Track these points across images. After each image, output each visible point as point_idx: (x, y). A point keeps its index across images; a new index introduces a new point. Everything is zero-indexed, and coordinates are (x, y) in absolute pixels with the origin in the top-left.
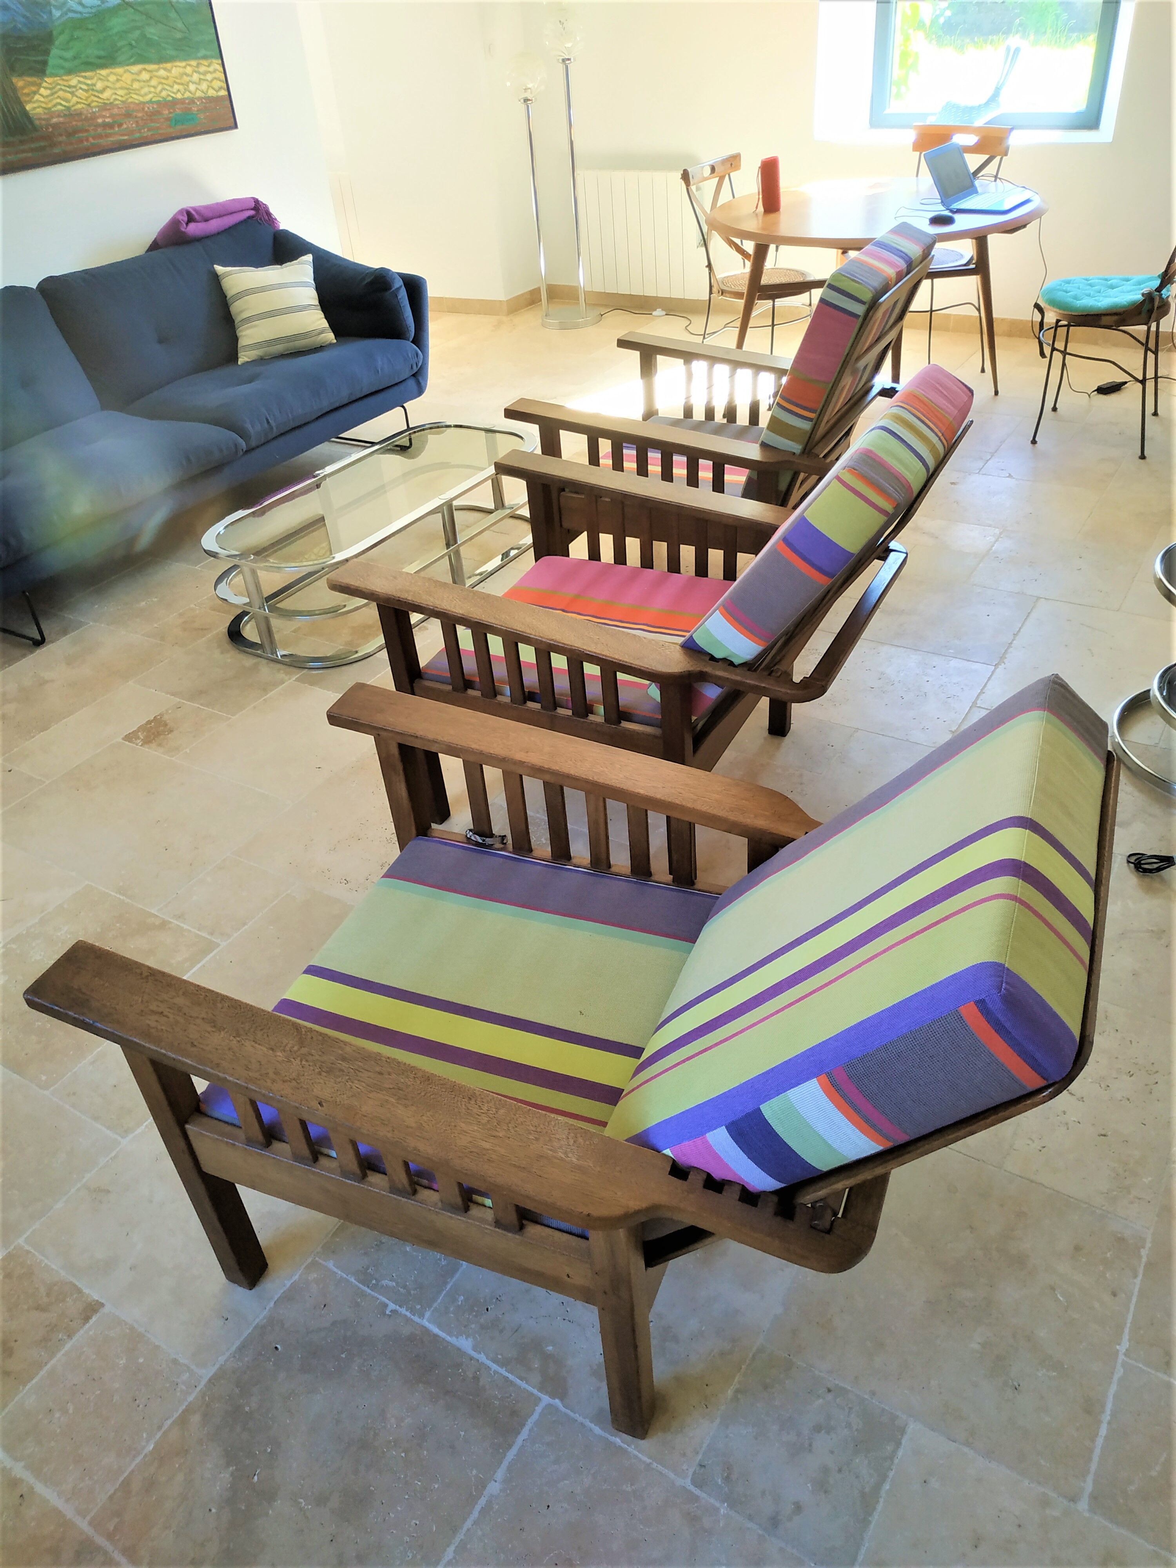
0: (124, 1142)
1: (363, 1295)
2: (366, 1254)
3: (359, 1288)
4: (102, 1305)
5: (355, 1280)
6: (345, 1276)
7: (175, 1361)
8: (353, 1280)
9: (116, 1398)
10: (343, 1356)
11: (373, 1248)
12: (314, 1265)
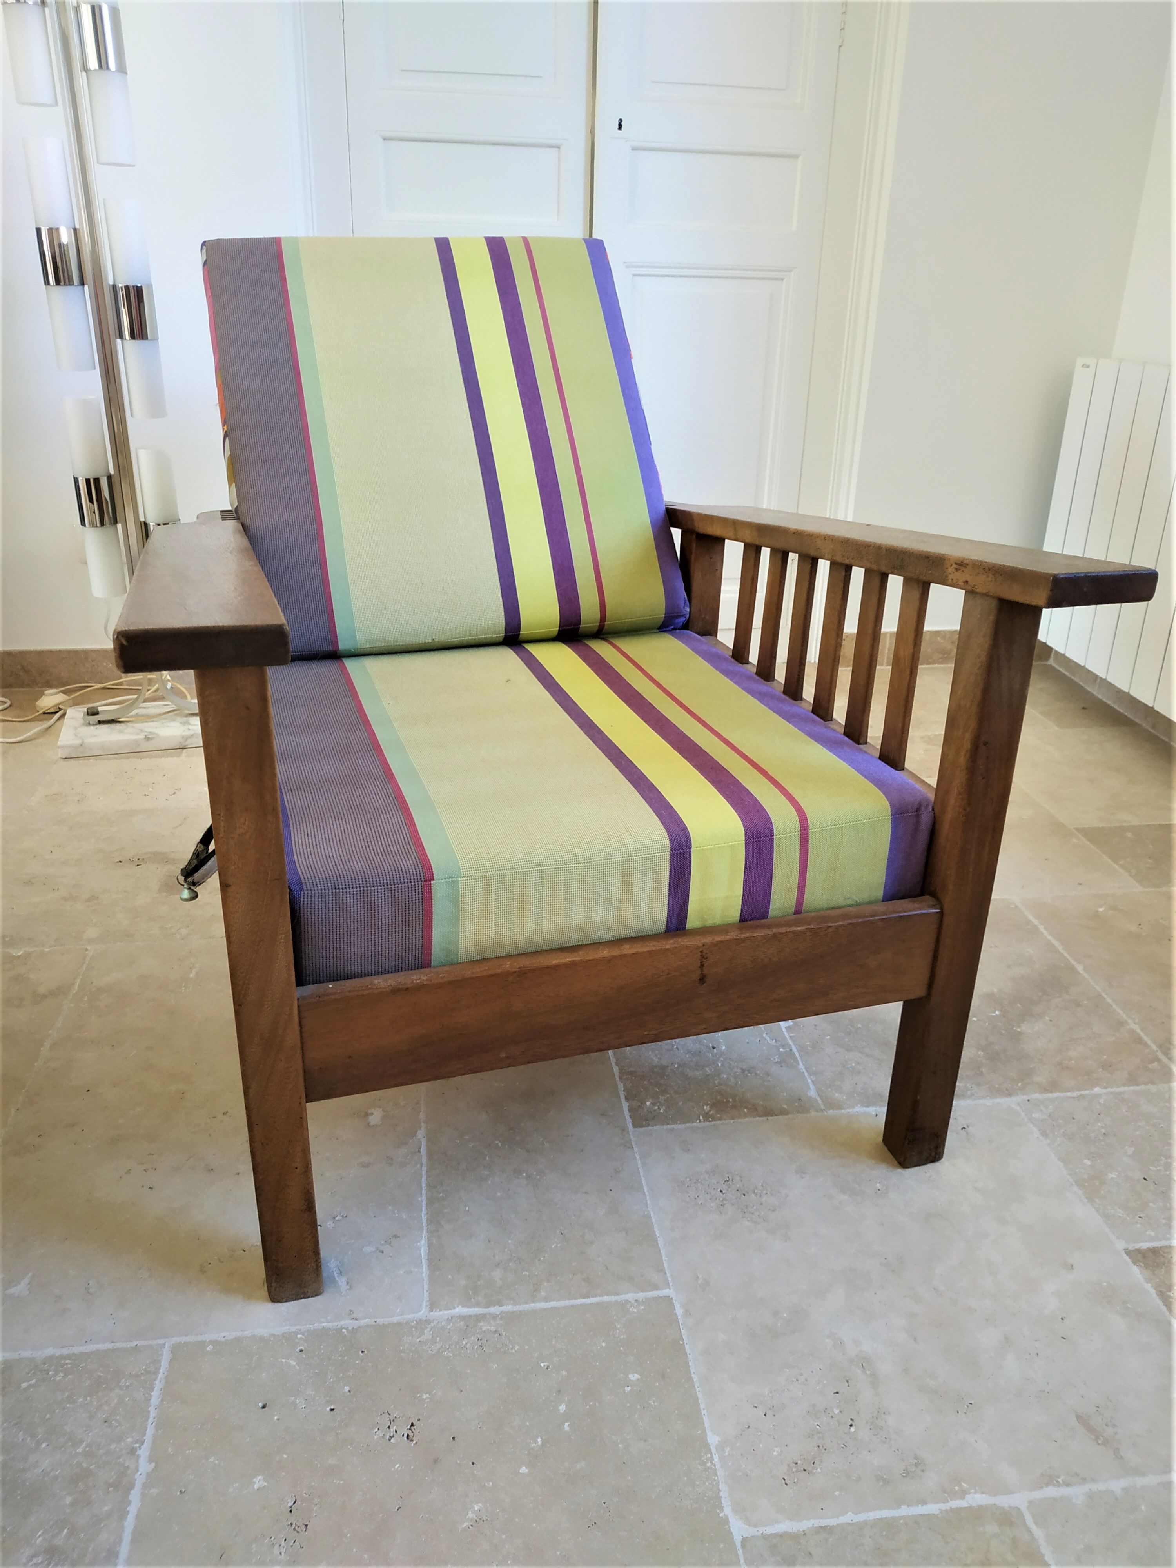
0: (1019, 1500)
1: (801, 1048)
2: (768, 1074)
3: (801, 1056)
4: (1128, 1252)
5: (799, 1064)
6: (806, 1074)
7: (1044, 1134)
8: (801, 1066)
9: (1130, 1150)
10: (859, 1026)
11: (756, 1074)
12: (831, 1104)
